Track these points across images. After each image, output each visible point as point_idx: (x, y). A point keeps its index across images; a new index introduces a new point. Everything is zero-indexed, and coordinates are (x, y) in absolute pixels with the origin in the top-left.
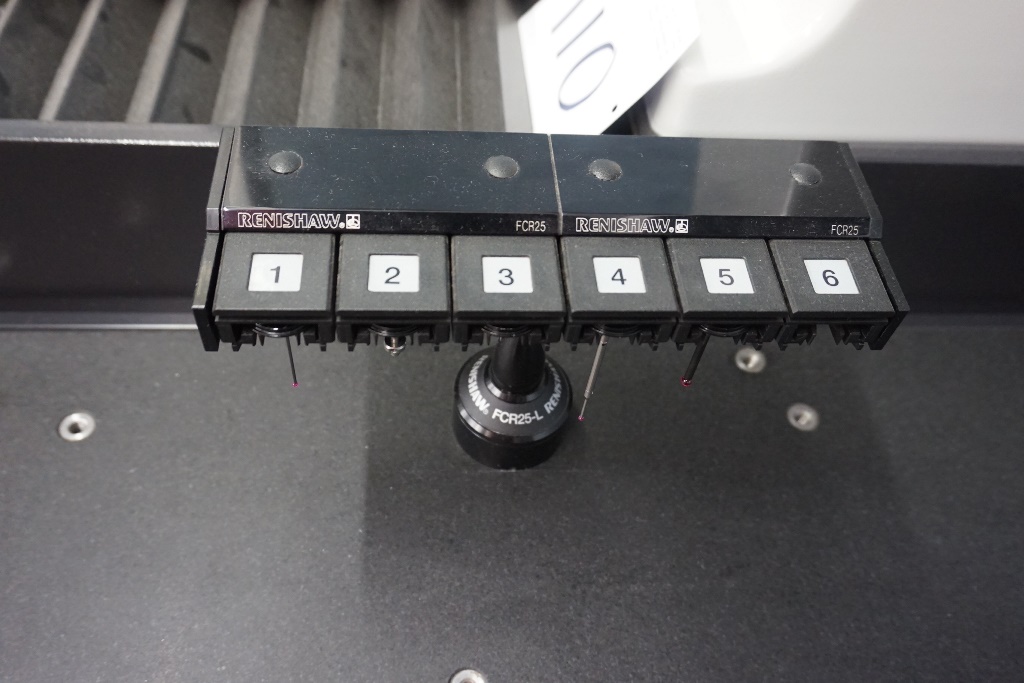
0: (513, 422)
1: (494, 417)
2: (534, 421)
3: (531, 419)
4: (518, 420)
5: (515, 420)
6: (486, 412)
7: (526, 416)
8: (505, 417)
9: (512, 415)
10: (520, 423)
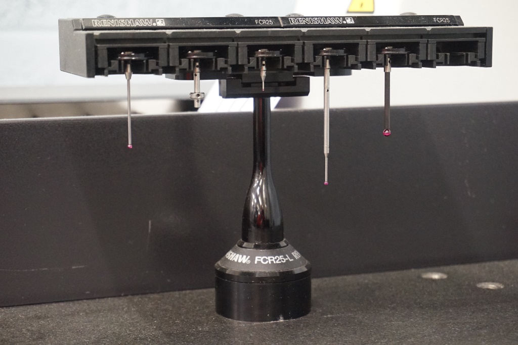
0: (272, 262)
1: (256, 263)
2: (288, 261)
3: (285, 260)
4: (276, 260)
5: (273, 260)
6: (249, 262)
7: (281, 257)
8: (265, 260)
9: (269, 257)
10: (277, 262)
